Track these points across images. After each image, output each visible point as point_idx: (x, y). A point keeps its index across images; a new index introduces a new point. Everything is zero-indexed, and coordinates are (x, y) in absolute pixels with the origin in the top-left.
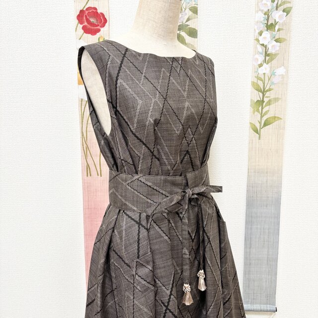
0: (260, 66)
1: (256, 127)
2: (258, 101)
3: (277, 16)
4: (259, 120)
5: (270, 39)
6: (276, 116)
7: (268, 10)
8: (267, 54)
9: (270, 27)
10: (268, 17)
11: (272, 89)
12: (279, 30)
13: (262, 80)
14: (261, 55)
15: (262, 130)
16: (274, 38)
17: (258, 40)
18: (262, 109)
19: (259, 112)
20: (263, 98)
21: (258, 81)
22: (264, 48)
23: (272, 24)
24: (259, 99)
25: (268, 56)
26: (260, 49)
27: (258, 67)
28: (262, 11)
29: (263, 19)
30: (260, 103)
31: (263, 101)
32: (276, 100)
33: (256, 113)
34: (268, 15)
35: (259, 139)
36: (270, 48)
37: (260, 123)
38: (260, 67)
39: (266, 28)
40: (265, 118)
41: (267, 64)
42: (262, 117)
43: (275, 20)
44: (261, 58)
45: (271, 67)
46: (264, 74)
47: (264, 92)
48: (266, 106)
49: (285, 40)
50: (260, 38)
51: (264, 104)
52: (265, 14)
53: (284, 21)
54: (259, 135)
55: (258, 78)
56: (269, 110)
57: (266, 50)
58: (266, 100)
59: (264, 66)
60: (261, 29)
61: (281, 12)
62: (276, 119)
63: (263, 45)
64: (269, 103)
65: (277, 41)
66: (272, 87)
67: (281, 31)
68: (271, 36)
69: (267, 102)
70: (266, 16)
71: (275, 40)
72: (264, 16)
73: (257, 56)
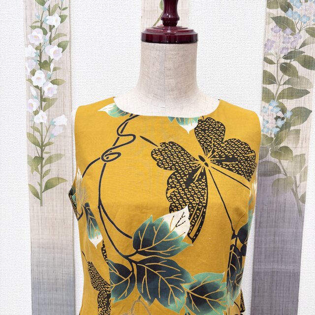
0: (36, 113)
1: (36, 190)
2: (36, 157)
3: (52, 51)
4: (39, 182)
5: (45, 81)
6: (60, 177)
7: (40, 44)
8: (43, 99)
9: (44, 65)
10: (41, 53)
11: (53, 143)
12: (55, 69)
13: (39, 132)
14: (36, 100)
15: (43, 194)
16: (50, 78)
17: (30, 81)
18: (42, 167)
19: (38, 172)
20: (42, 154)
21: (35, 132)
22: (39, 91)
23: (46, 61)
24: (38, 156)
25: (44, 101)
26: (34, 92)
27: (33, 114)
28: (33, 45)
30: (39, 160)
31: (42, 158)
32: (59, 156)
33: (35, 172)
35: (41, 205)
36: (46, 91)
37: (41, 185)
38: (35, 115)
39: (39, 67)
40: (46, 179)
41: (44, 111)
42: (42, 178)
44: (36, 104)
45: (48, 115)
46: (41, 123)
47: (42, 146)
48: (46, 164)
49: (63, 81)
50: (33, 79)
51: (44, 161)
53: (61, 58)
54: (41, 200)
55: (35, 128)
56: (49, 170)
57: (41, 93)
58: (46, 156)
59: (40, 114)
62: (60, 181)
63: (37, 87)
64: (50, 160)
65: (53, 82)
66: (52, 140)
67: (58, 71)
68: (46, 76)
69: (48, 159)
71: (51, 82)
72: (35, 51)
73: (31, 101)
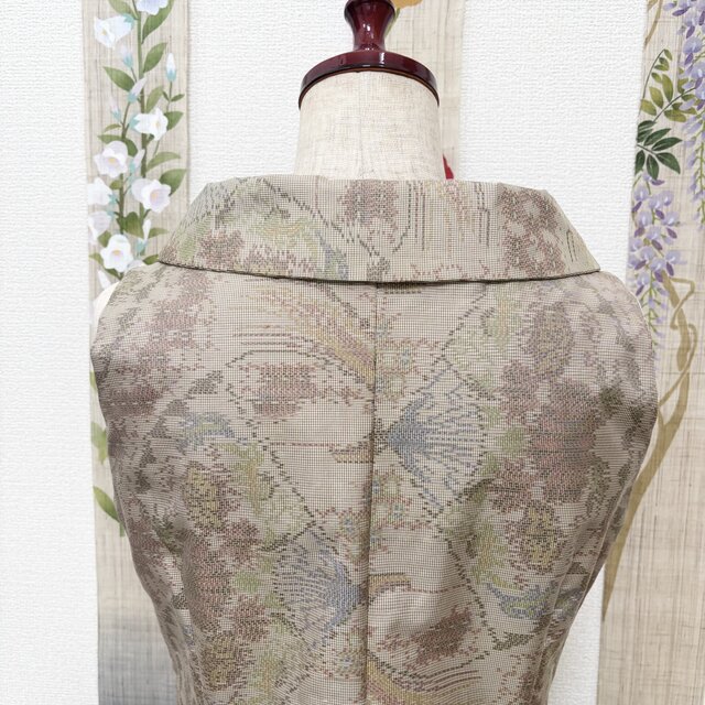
29: (109, 200)
34: (121, 189)
43: (141, 205)
52: (113, 186)
60: (105, 228)
61: (156, 184)
70: (117, 192)
